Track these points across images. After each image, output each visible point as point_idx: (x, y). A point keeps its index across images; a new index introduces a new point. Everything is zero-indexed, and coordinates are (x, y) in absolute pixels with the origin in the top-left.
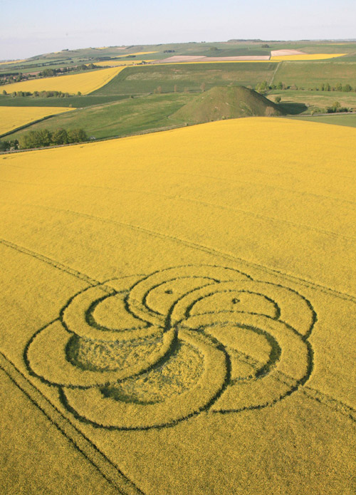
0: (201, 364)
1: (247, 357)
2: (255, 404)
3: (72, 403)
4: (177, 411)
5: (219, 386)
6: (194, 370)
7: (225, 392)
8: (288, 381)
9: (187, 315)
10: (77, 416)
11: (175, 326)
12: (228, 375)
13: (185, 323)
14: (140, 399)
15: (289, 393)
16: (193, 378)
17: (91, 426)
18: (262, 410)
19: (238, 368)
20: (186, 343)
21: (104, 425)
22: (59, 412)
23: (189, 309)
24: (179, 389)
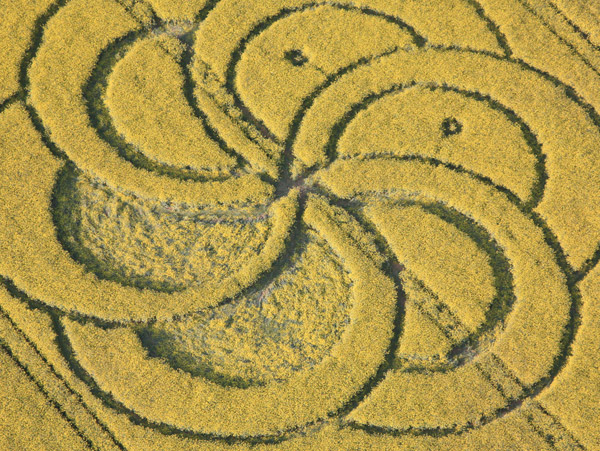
0: (344, 303)
1: (440, 308)
2: (432, 424)
3: (83, 359)
4: (286, 412)
5: (372, 371)
6: (328, 314)
7: (382, 385)
8: (506, 384)
9: (331, 152)
10: (96, 392)
11: (300, 180)
12: (394, 344)
13: (322, 177)
14: (218, 369)
15: (500, 412)
16: (323, 336)
17: (125, 419)
18: (440, 440)
19: (416, 331)
20: (319, 238)
21: (151, 418)
22: (59, 376)
23: (337, 130)
24: (294, 359)
